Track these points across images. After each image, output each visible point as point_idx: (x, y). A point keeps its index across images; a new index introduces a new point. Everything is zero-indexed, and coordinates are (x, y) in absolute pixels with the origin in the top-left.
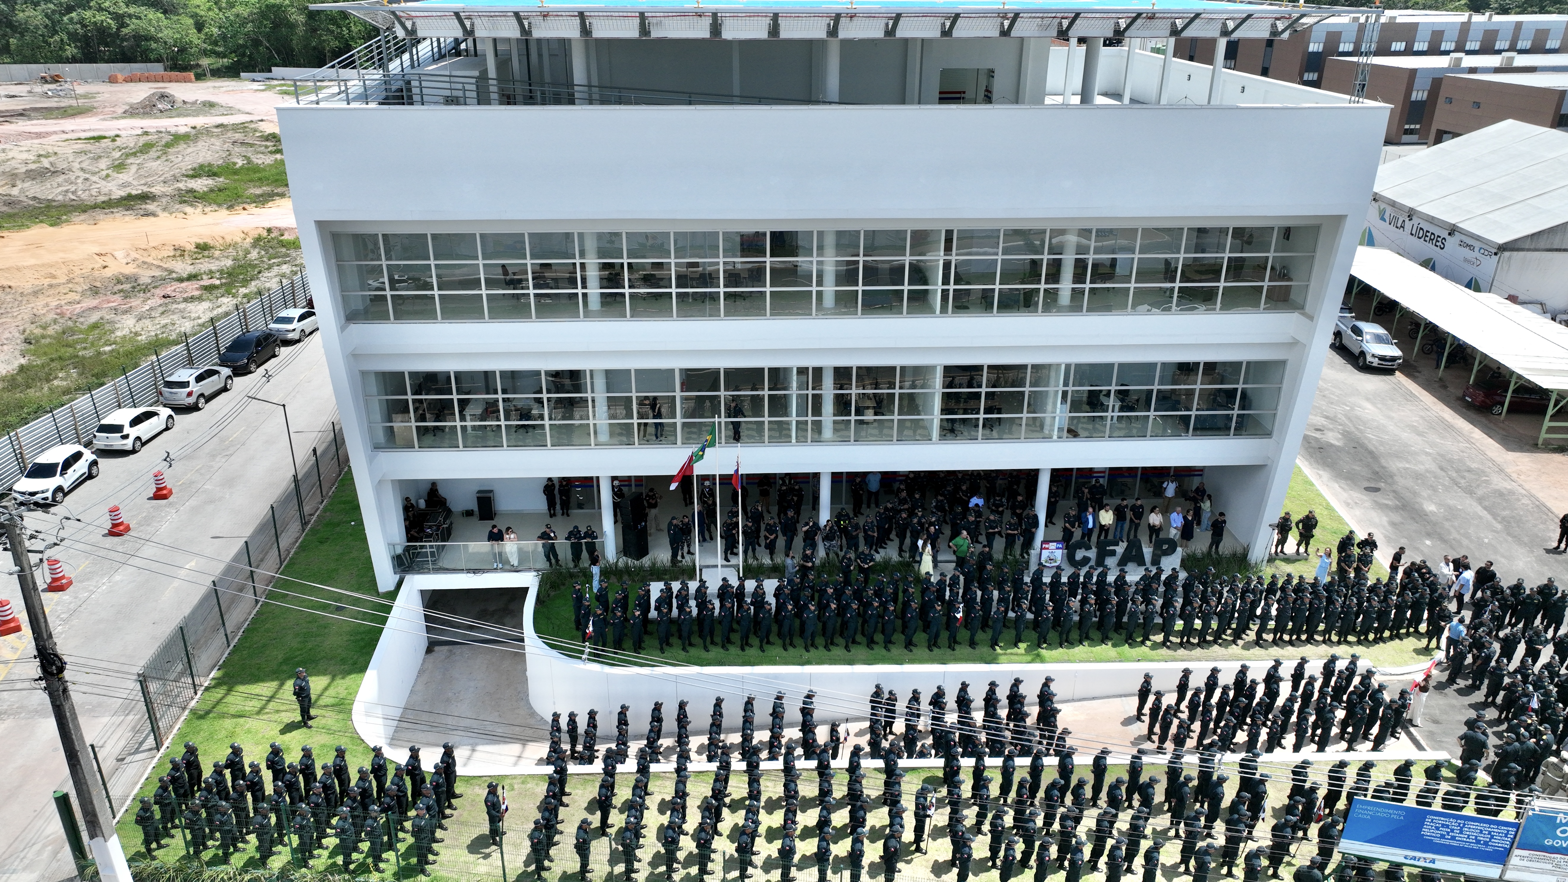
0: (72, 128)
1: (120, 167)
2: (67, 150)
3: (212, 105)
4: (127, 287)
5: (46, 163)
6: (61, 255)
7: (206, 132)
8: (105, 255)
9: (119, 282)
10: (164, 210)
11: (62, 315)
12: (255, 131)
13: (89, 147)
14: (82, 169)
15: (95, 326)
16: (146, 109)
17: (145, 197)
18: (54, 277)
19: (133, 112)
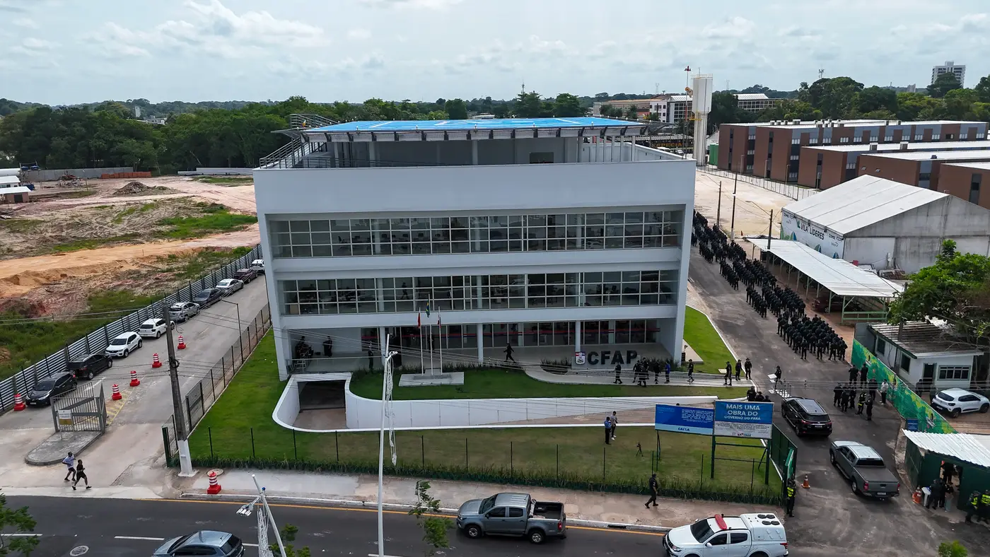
0: (88, 202)
1: (119, 221)
2: (87, 213)
3: (164, 189)
4: (135, 276)
5: (77, 220)
6: (99, 261)
7: (163, 202)
8: (121, 261)
9: (130, 274)
10: (147, 241)
11: (104, 288)
12: (191, 201)
13: (99, 212)
14: (97, 223)
15: (123, 292)
16: (127, 191)
17: (135, 235)
18: (96, 272)
19: (119, 193)
